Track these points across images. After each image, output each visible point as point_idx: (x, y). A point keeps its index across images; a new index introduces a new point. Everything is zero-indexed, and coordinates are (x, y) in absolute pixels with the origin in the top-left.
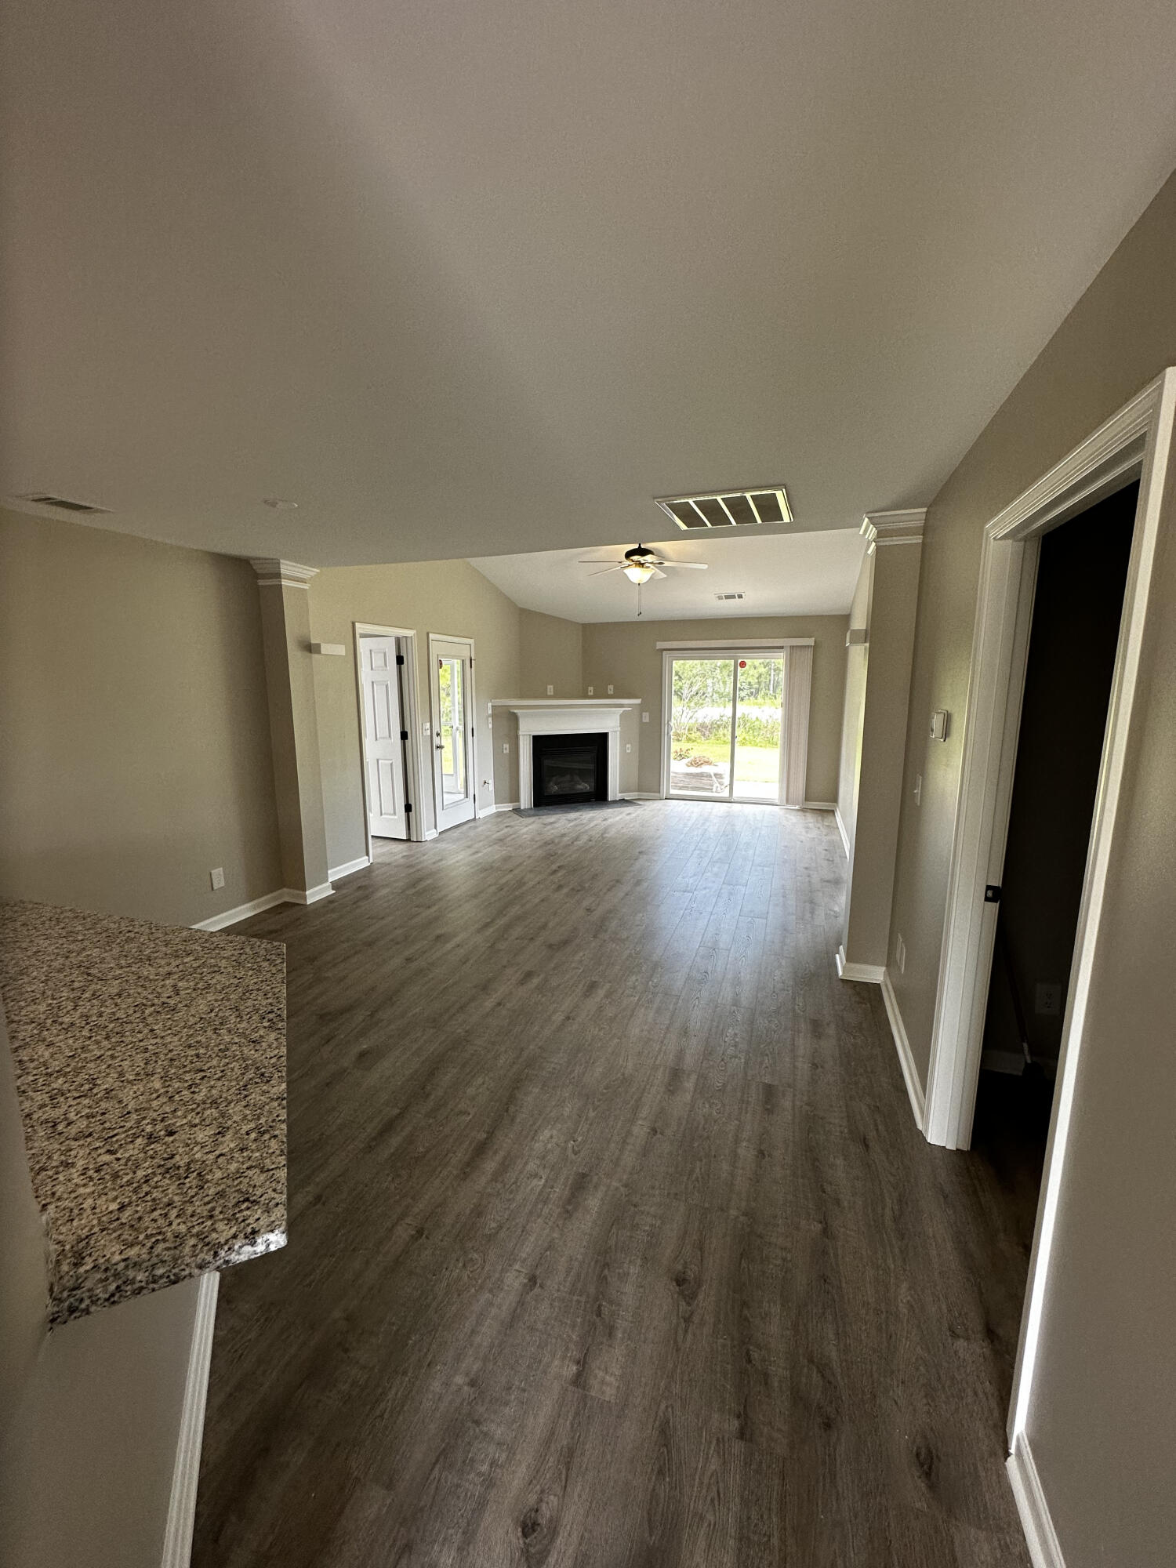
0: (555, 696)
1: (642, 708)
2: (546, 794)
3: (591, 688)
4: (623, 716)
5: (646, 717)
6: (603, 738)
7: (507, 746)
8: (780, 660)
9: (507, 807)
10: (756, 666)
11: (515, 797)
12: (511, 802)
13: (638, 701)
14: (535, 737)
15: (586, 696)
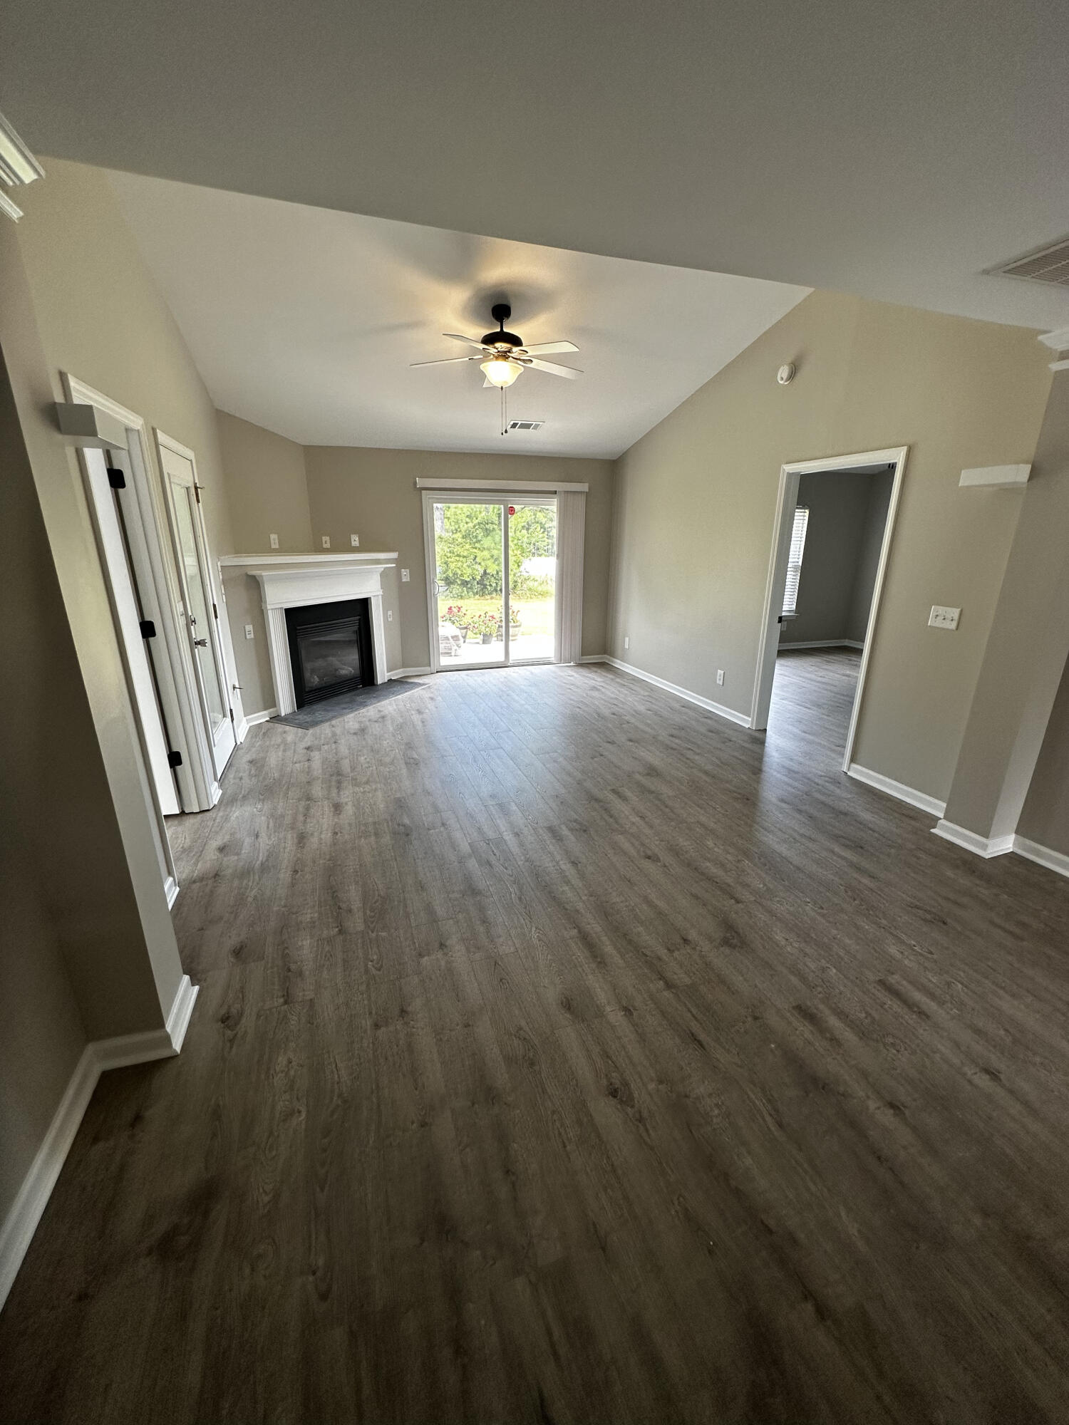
0: (281, 551)
1: (400, 563)
2: (307, 690)
3: (326, 539)
4: (384, 575)
5: (406, 575)
6: (364, 604)
7: (249, 628)
8: (553, 506)
9: (262, 717)
10: (525, 512)
11: (270, 700)
12: (265, 710)
13: (394, 555)
14: (286, 610)
15: (320, 550)
